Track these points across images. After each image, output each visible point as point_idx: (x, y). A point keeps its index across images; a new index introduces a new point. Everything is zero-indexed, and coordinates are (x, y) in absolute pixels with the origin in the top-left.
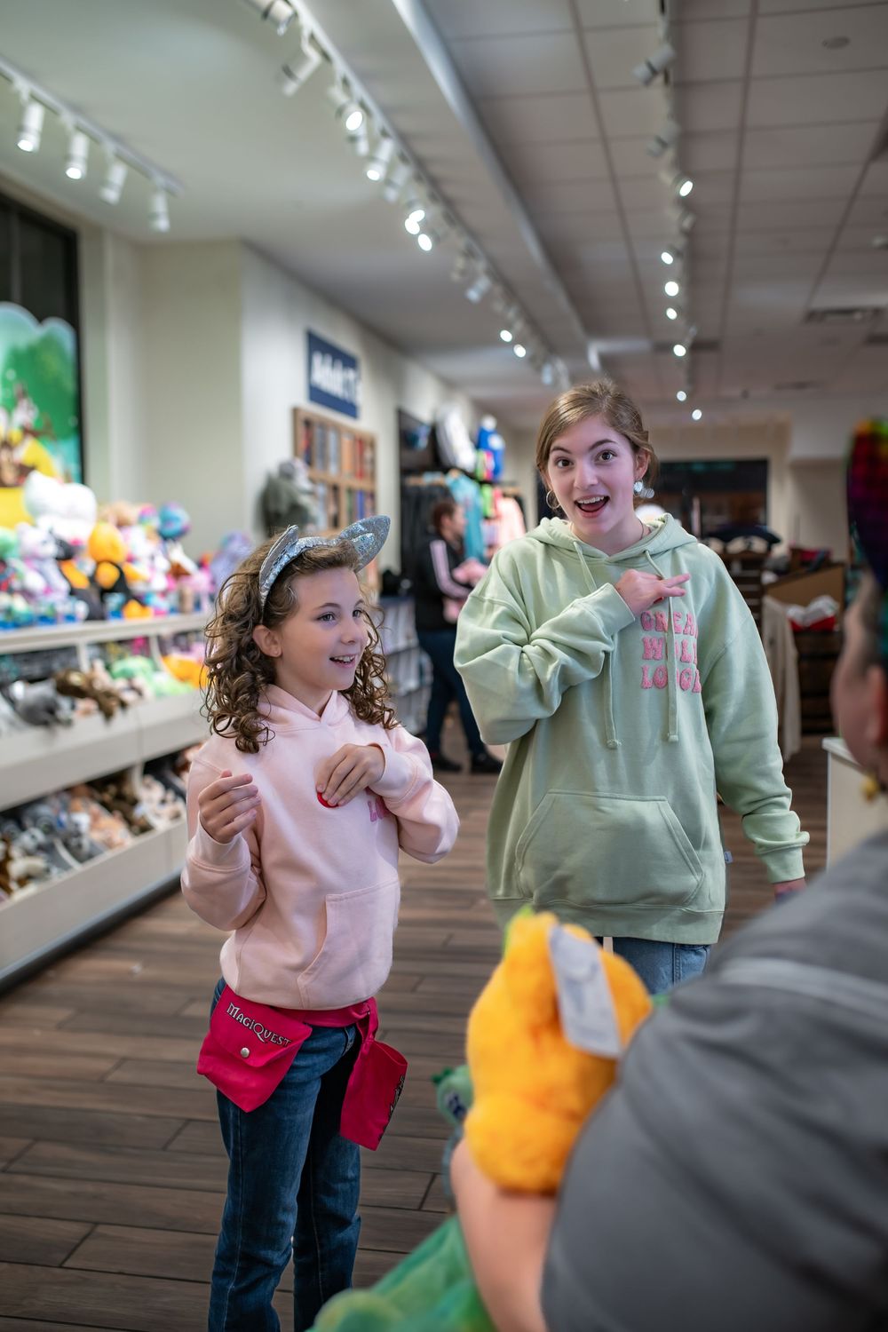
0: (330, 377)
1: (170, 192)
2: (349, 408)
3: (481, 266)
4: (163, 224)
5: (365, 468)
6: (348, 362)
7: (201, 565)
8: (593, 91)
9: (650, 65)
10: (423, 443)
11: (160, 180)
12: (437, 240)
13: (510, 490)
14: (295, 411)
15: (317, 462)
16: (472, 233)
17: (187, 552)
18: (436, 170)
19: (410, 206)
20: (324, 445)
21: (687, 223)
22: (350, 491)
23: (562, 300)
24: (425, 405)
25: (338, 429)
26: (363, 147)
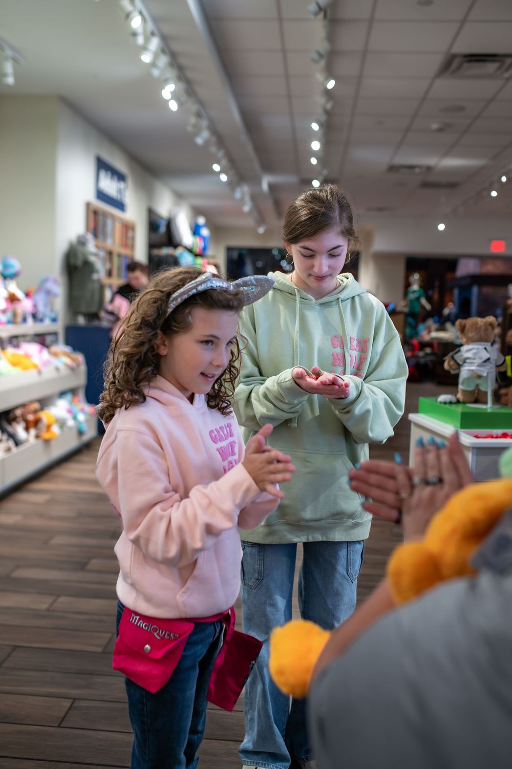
0: (109, 186)
1: (15, 60)
2: (120, 205)
3: (204, 123)
4: (10, 80)
5: (129, 242)
6: (121, 177)
7: (27, 295)
8: (280, 20)
9: (318, 4)
10: (163, 229)
11: (9, 52)
12: (181, 104)
13: (212, 261)
14: (88, 205)
15: (100, 236)
16: (201, 103)
17: (19, 286)
18: (183, 61)
19: (166, 82)
20: (105, 226)
21: (329, 106)
22: (119, 256)
23: (250, 149)
24: (164, 207)
25: (113, 217)
26: (140, 40)
